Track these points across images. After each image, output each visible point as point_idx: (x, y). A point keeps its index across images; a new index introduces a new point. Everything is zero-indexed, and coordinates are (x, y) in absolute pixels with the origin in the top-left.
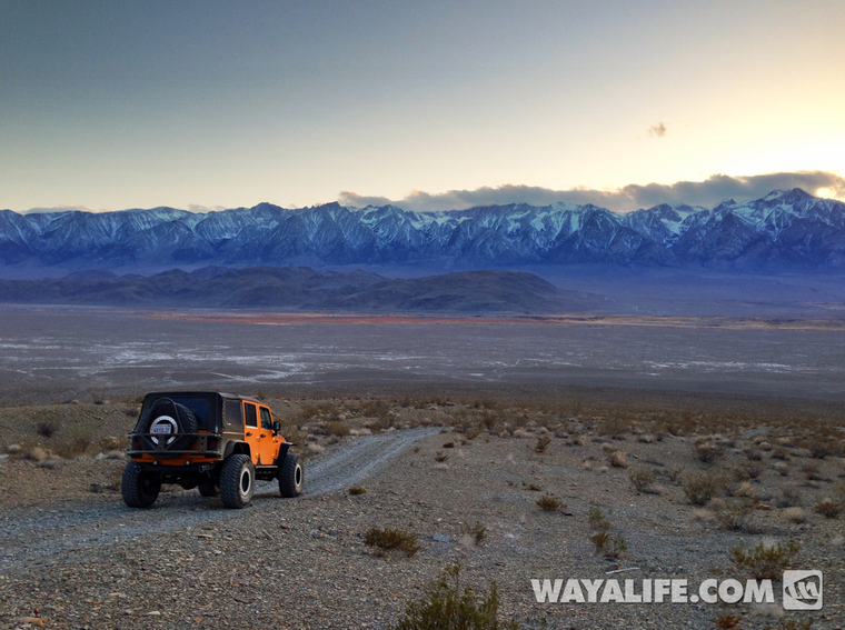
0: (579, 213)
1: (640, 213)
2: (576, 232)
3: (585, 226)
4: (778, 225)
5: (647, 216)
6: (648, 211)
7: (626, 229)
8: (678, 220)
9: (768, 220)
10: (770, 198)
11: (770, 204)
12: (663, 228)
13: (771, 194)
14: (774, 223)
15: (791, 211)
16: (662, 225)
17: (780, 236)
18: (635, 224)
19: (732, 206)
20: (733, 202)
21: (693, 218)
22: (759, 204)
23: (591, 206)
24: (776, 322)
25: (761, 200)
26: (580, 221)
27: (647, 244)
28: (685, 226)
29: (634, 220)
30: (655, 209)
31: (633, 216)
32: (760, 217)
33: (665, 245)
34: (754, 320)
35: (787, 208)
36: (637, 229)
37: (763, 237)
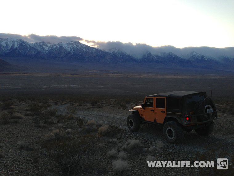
0: (17, 41)
1: (36, 43)
2: (17, 47)
3: (20, 46)
4: (73, 50)
5: (38, 44)
6: (39, 43)
7: (32, 48)
8: (48, 46)
9: (71, 48)
10: (71, 43)
11: (71, 44)
12: (43, 48)
13: (71, 42)
14: (72, 49)
15: (76, 47)
16: (43, 47)
17: (74, 53)
18: (35, 47)
19: (62, 44)
20: (62, 43)
21: (52, 46)
22: (68, 44)
23: (21, 40)
24: (73, 75)
25: (69, 43)
26: (18, 44)
27: (39, 53)
28: (49, 48)
29: (35, 45)
30: (41, 42)
31: (34, 44)
32: (69, 47)
33: (44, 53)
34: (68, 74)
35: (75, 46)
36: (36, 48)
37: (69, 53)
